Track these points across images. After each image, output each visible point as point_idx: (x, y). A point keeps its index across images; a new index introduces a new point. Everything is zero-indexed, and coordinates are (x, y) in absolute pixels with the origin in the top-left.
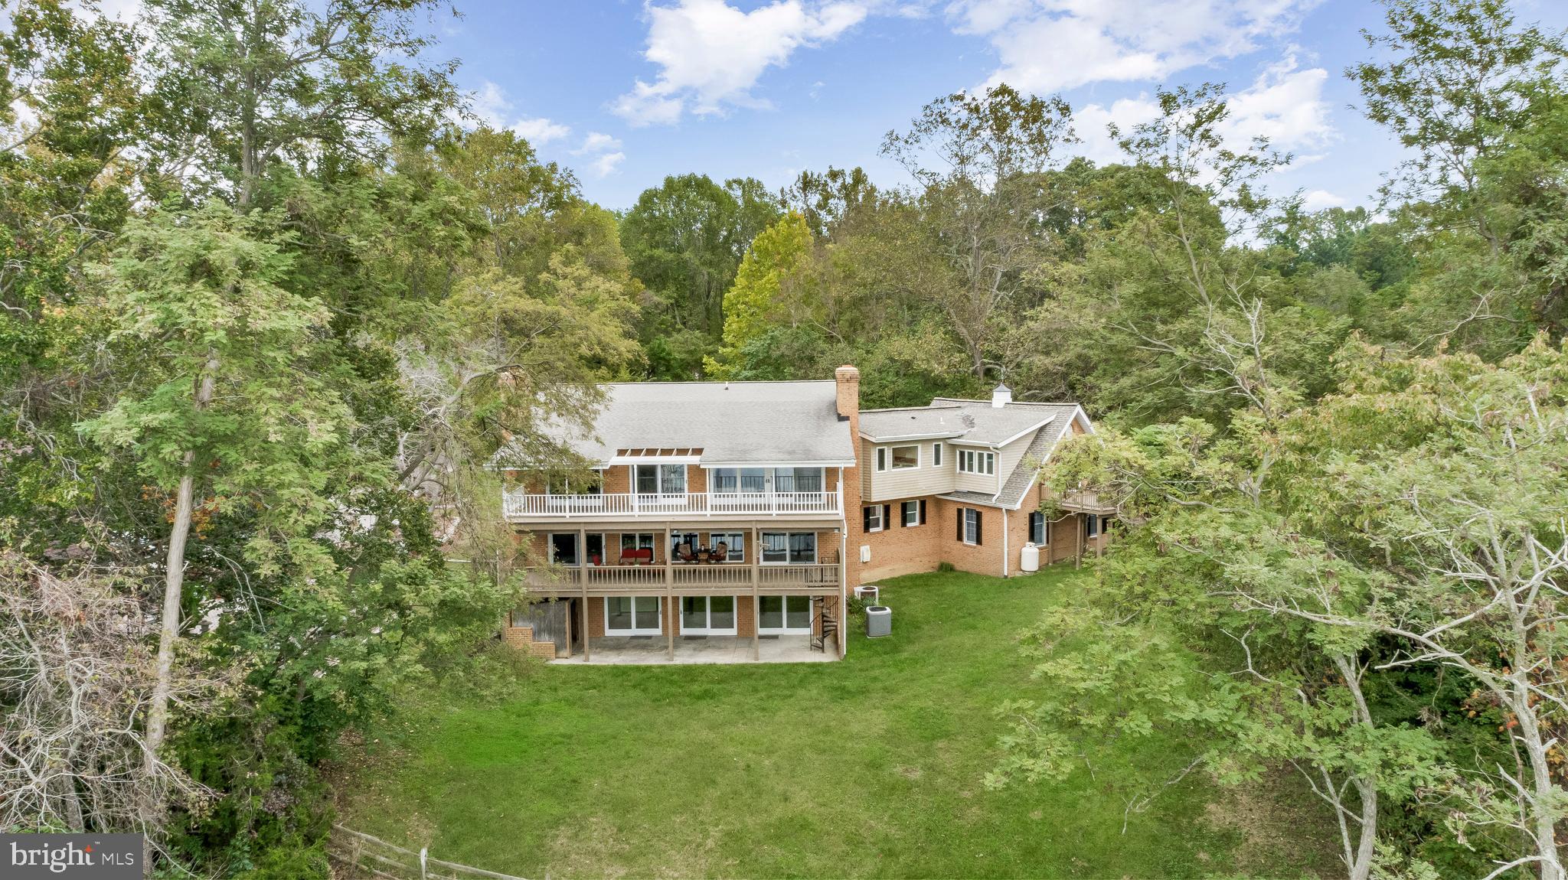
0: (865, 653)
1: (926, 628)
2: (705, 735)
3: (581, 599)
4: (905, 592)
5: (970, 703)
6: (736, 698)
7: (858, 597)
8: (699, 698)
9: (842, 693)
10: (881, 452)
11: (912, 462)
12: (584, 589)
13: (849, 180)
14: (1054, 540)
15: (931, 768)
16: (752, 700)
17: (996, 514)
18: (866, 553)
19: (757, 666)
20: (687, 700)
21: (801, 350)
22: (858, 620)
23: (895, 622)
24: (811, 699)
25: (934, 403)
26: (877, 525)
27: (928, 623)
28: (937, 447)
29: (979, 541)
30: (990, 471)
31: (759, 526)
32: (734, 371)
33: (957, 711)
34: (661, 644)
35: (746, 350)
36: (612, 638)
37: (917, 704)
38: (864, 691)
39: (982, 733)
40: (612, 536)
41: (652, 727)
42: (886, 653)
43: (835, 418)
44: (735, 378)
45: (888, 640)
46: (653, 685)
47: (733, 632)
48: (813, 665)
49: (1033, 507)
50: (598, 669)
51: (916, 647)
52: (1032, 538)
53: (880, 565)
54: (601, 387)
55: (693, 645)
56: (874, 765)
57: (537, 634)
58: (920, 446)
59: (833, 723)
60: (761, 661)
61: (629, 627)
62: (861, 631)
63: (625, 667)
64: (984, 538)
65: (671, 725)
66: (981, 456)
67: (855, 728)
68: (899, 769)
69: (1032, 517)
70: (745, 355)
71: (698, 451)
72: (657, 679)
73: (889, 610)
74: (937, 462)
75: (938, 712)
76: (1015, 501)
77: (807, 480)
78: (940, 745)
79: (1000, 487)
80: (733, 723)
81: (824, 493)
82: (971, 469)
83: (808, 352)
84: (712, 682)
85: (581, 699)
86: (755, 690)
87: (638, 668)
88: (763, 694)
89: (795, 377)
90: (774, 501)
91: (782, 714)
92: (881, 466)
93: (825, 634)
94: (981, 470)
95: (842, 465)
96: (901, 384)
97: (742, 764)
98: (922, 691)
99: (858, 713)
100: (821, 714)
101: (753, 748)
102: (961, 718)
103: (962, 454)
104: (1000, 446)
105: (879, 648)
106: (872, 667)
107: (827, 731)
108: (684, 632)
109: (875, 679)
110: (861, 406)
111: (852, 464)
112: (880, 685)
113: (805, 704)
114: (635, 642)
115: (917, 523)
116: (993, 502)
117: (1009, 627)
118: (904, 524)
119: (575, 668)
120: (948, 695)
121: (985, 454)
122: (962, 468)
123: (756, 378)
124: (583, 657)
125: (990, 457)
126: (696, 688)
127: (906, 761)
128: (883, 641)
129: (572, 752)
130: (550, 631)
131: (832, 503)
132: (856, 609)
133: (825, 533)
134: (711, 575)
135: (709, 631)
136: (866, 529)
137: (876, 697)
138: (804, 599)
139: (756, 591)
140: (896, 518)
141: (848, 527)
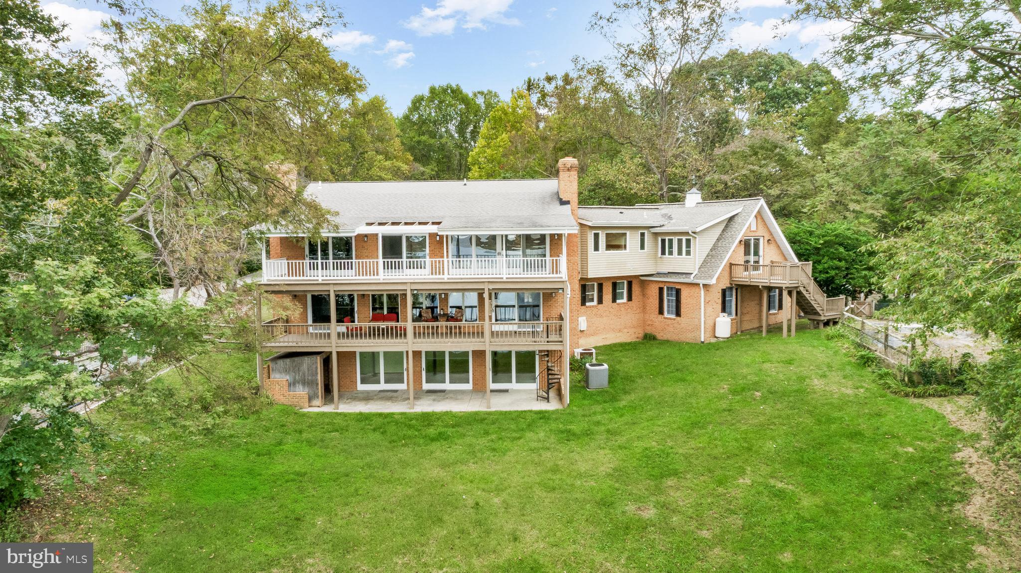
0: (586, 402)
1: (640, 381)
2: (436, 473)
3: (331, 353)
4: (617, 354)
5: (693, 443)
6: (468, 440)
7: (578, 357)
8: (433, 440)
9: (569, 436)
10: (596, 236)
11: (622, 246)
12: (334, 344)
13: (560, 83)
14: (742, 314)
15: (664, 506)
16: (483, 441)
17: (694, 290)
18: (583, 323)
19: (489, 413)
20: (422, 441)
22: (578, 376)
23: (612, 376)
24: (539, 441)
25: (637, 207)
26: (592, 300)
27: (641, 377)
28: (643, 235)
29: (678, 314)
30: (688, 253)
31: (491, 287)
33: (681, 451)
34: (405, 396)
36: (363, 392)
37: (640, 444)
38: (588, 433)
39: (710, 471)
40: (363, 296)
41: (385, 465)
42: (605, 402)
43: (558, 203)
45: (607, 392)
46: (392, 428)
47: (469, 386)
48: (540, 412)
49: (725, 284)
50: (345, 415)
51: (633, 397)
52: (724, 310)
53: (594, 334)
55: (433, 396)
56: (605, 503)
57: (292, 384)
58: (628, 233)
59: (561, 463)
60: (493, 409)
61: (379, 383)
62: (582, 383)
63: (368, 414)
64: (683, 310)
65: (404, 464)
66: (680, 241)
67: (583, 467)
68: (631, 508)
69: (724, 292)
71: (438, 223)
72: (397, 423)
73: (606, 366)
74: (642, 247)
75: (663, 451)
76: (711, 277)
78: (670, 483)
79: (697, 267)
80: (463, 462)
81: (549, 258)
82: (671, 253)
84: (446, 426)
85: (322, 441)
86: (487, 433)
87: (380, 415)
88: (494, 437)
90: (506, 270)
91: (511, 454)
92: (596, 248)
93: (549, 386)
94: (680, 253)
95: (565, 232)
97: (471, 502)
98: (645, 432)
99: (585, 453)
100: (549, 454)
101: (482, 486)
102: (686, 457)
103: (663, 241)
104: (698, 230)
105: (599, 398)
106: (595, 413)
107: (555, 470)
108: (426, 386)
109: (598, 423)
111: (572, 234)
112: (603, 428)
113: (534, 445)
114: (382, 394)
115: (625, 300)
116: (691, 279)
117: (716, 379)
118: (614, 300)
119: (324, 414)
120: (670, 436)
121: (684, 238)
122: (663, 253)
124: (333, 406)
125: (688, 241)
126: (432, 431)
127: (638, 499)
128: (601, 392)
129: (301, 490)
130: (304, 383)
131: (556, 269)
132: (577, 366)
133: (550, 295)
134: (450, 332)
135: (447, 386)
136: (583, 303)
137: (601, 439)
138: (531, 354)
139: (489, 345)
140: (607, 296)
141: (571, 293)
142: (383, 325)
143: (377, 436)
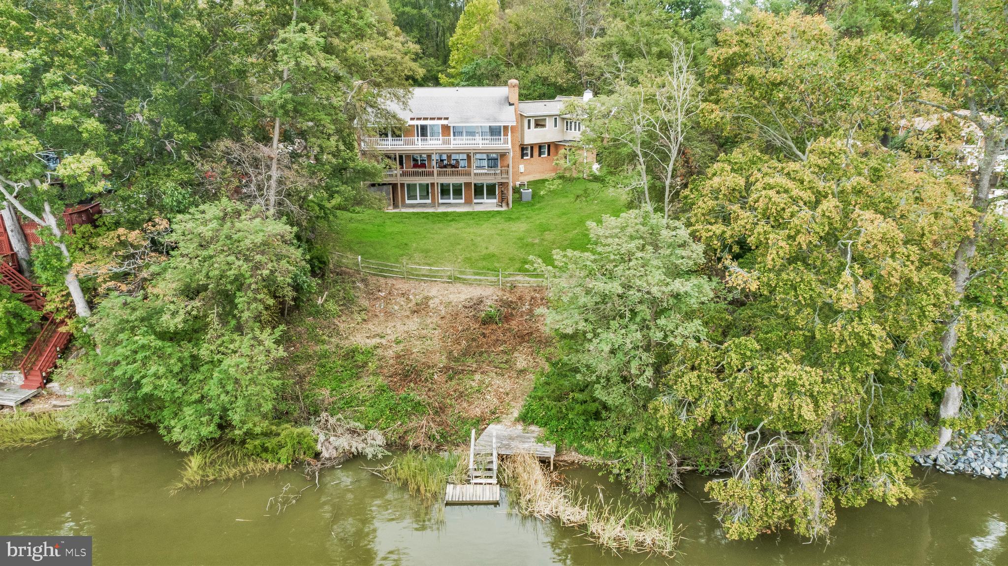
0: (520, 207)
1: (546, 198)
2: (455, 231)
3: (397, 184)
4: (538, 185)
5: (560, 220)
6: (466, 221)
7: (518, 186)
8: (451, 221)
9: (510, 219)
10: (529, 121)
11: (544, 126)
12: (398, 180)
16: (472, 221)
17: (581, 150)
18: (522, 168)
20: (446, 222)
21: (493, 70)
22: (517, 194)
23: (534, 195)
24: (497, 221)
25: (557, 99)
26: (527, 156)
28: (556, 119)
30: (579, 130)
31: (473, 151)
32: (456, 82)
33: (554, 223)
34: (432, 205)
35: (463, 70)
36: (410, 203)
37: (539, 221)
38: (518, 218)
39: (563, 229)
40: (408, 156)
41: (433, 229)
42: (529, 206)
43: (508, 104)
44: (458, 85)
45: (530, 202)
46: (430, 217)
47: (463, 201)
48: (497, 211)
50: (407, 213)
51: (541, 204)
53: (529, 174)
54: (411, 89)
55: (446, 205)
56: (521, 239)
58: (547, 118)
59: (505, 228)
60: (475, 211)
61: (416, 199)
62: (518, 198)
63: (417, 212)
65: (441, 229)
66: (575, 123)
67: (514, 229)
68: (530, 240)
70: (462, 73)
71: (447, 119)
72: (432, 216)
73: (531, 190)
74: (556, 126)
75: (547, 223)
77: (495, 132)
78: (547, 233)
80: (465, 228)
81: (502, 137)
82: (571, 130)
83: (496, 72)
86: (473, 218)
87: (422, 212)
88: (477, 220)
89: (488, 85)
90: (481, 142)
91: (485, 225)
92: (529, 128)
93: (503, 200)
94: (575, 130)
95: (510, 124)
96: (544, 89)
97: (469, 239)
98: (542, 217)
99: (516, 225)
100: (501, 225)
101: (474, 235)
102: (556, 225)
103: (567, 122)
105: (526, 205)
106: (523, 211)
107: (503, 230)
108: (441, 201)
109: (523, 215)
110: (520, 100)
111: (514, 124)
112: (525, 216)
113: (494, 222)
114: (419, 204)
115: (546, 155)
116: (580, 145)
118: (540, 156)
119: (396, 213)
120: (552, 218)
122: (567, 129)
123: (468, 85)
124: (398, 209)
125: (579, 124)
126: (449, 218)
127: (533, 237)
128: (528, 203)
129: (402, 236)
131: (506, 142)
132: (516, 190)
133: (503, 155)
134: (453, 174)
135: (452, 201)
136: (522, 157)
137: (523, 220)
138: (494, 185)
139: (473, 180)
140: (536, 153)
141: (513, 154)
142: (420, 170)
143: (423, 220)
